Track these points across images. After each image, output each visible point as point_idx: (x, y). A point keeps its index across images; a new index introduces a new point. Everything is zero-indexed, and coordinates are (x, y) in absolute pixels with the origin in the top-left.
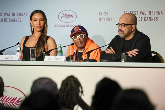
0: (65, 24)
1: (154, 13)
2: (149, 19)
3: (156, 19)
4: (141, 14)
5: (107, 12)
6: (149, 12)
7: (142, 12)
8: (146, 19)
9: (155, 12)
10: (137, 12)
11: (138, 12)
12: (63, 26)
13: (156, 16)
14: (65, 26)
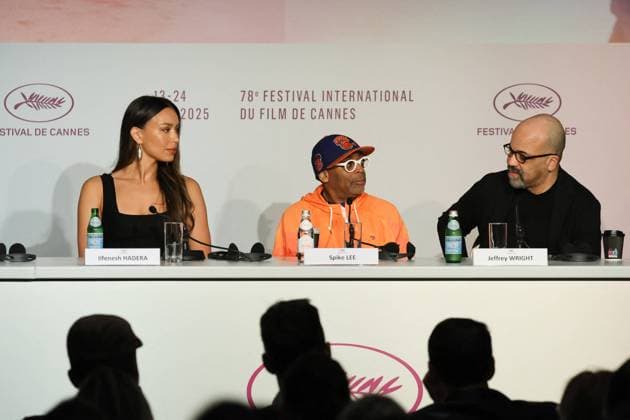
0: (31, 127)
1: (344, 96)
2: (325, 115)
3: (349, 115)
4: (299, 99)
5: (184, 92)
6: (326, 93)
7: (304, 93)
8: (316, 114)
9: (347, 94)
10: (288, 92)
11: (290, 94)
12: (23, 132)
13: (349, 105)
14: (32, 132)
